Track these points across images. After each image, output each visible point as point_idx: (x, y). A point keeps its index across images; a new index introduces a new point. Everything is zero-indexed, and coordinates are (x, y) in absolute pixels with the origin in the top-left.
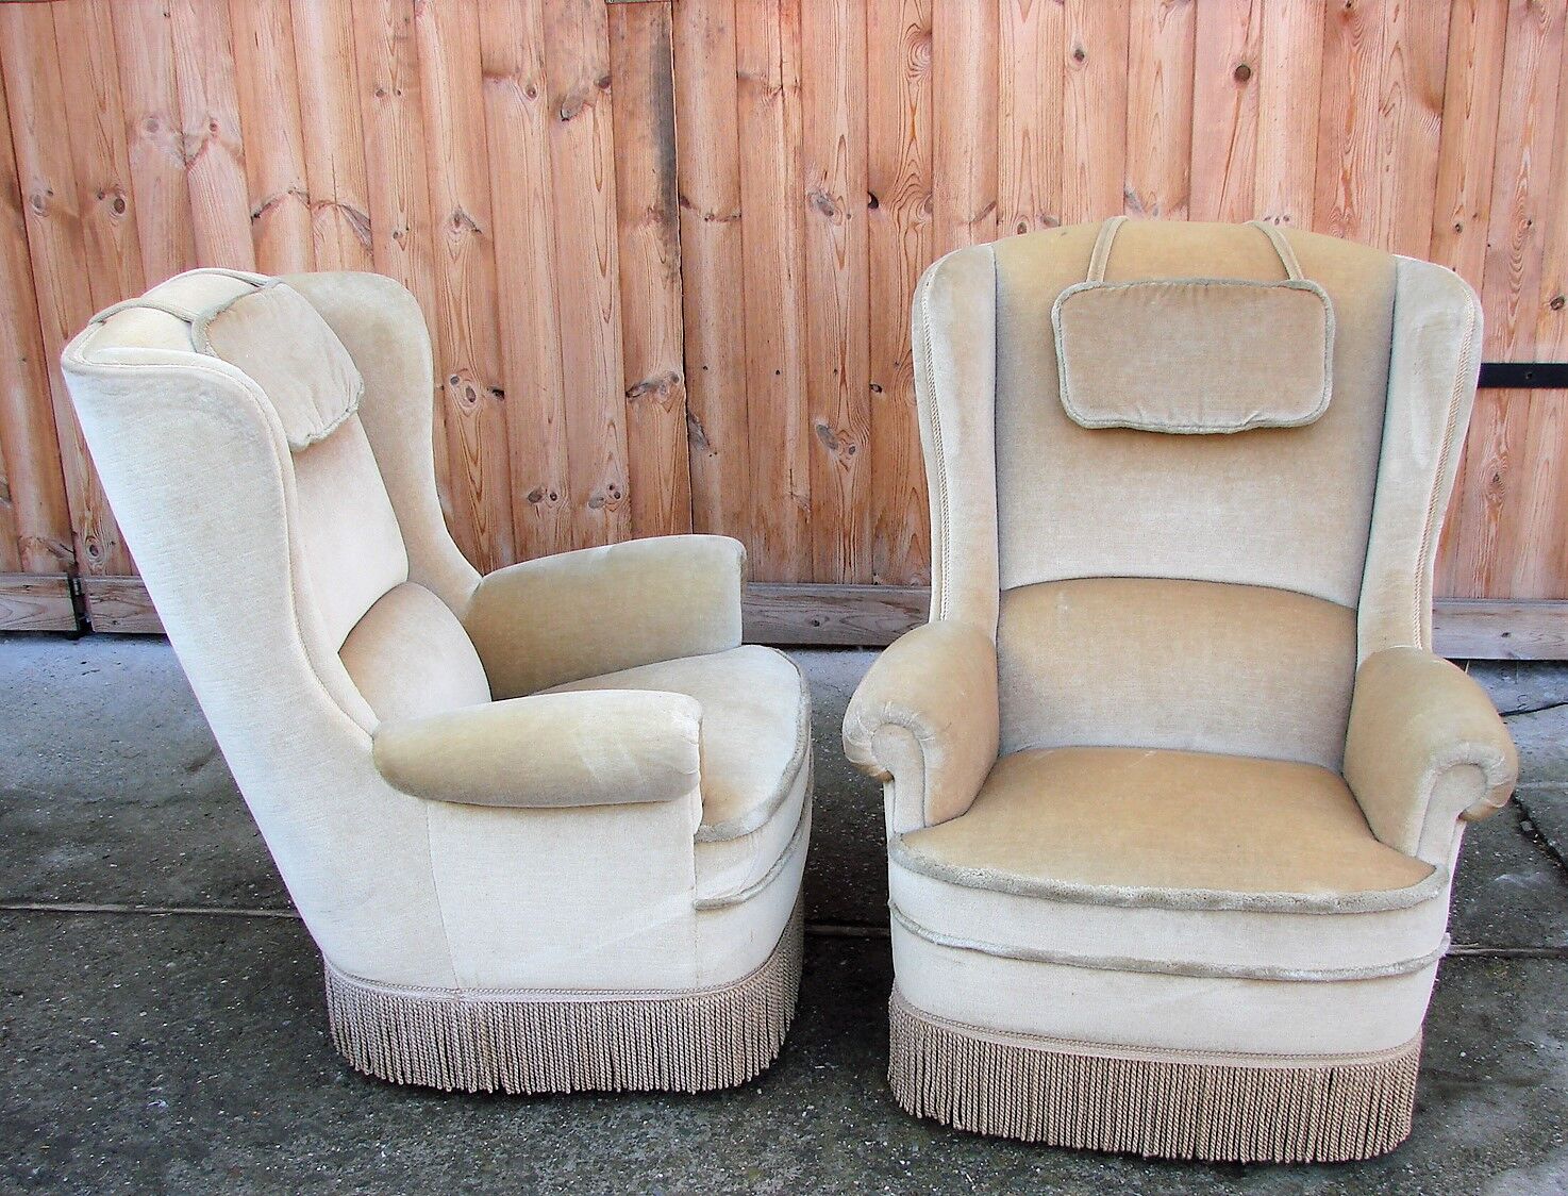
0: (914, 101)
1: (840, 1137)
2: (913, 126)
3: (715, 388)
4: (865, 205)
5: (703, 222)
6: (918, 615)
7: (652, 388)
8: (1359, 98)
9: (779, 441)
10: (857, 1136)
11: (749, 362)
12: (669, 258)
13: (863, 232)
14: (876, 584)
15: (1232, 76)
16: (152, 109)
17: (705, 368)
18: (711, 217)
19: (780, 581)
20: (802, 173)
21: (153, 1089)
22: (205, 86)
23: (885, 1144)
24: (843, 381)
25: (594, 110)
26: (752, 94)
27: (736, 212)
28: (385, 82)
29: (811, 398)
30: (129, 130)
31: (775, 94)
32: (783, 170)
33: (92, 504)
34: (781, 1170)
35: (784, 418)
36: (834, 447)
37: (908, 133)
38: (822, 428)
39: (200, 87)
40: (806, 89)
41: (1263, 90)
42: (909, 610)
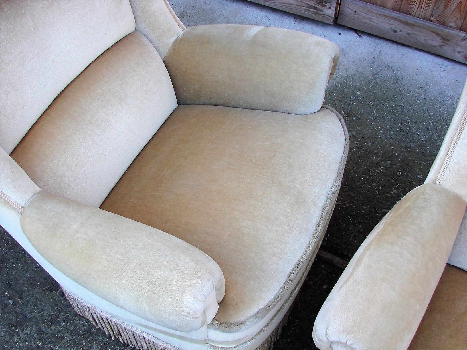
6: (447, 42)
14: (431, 21)
19: (383, 6)
42: (443, 39)
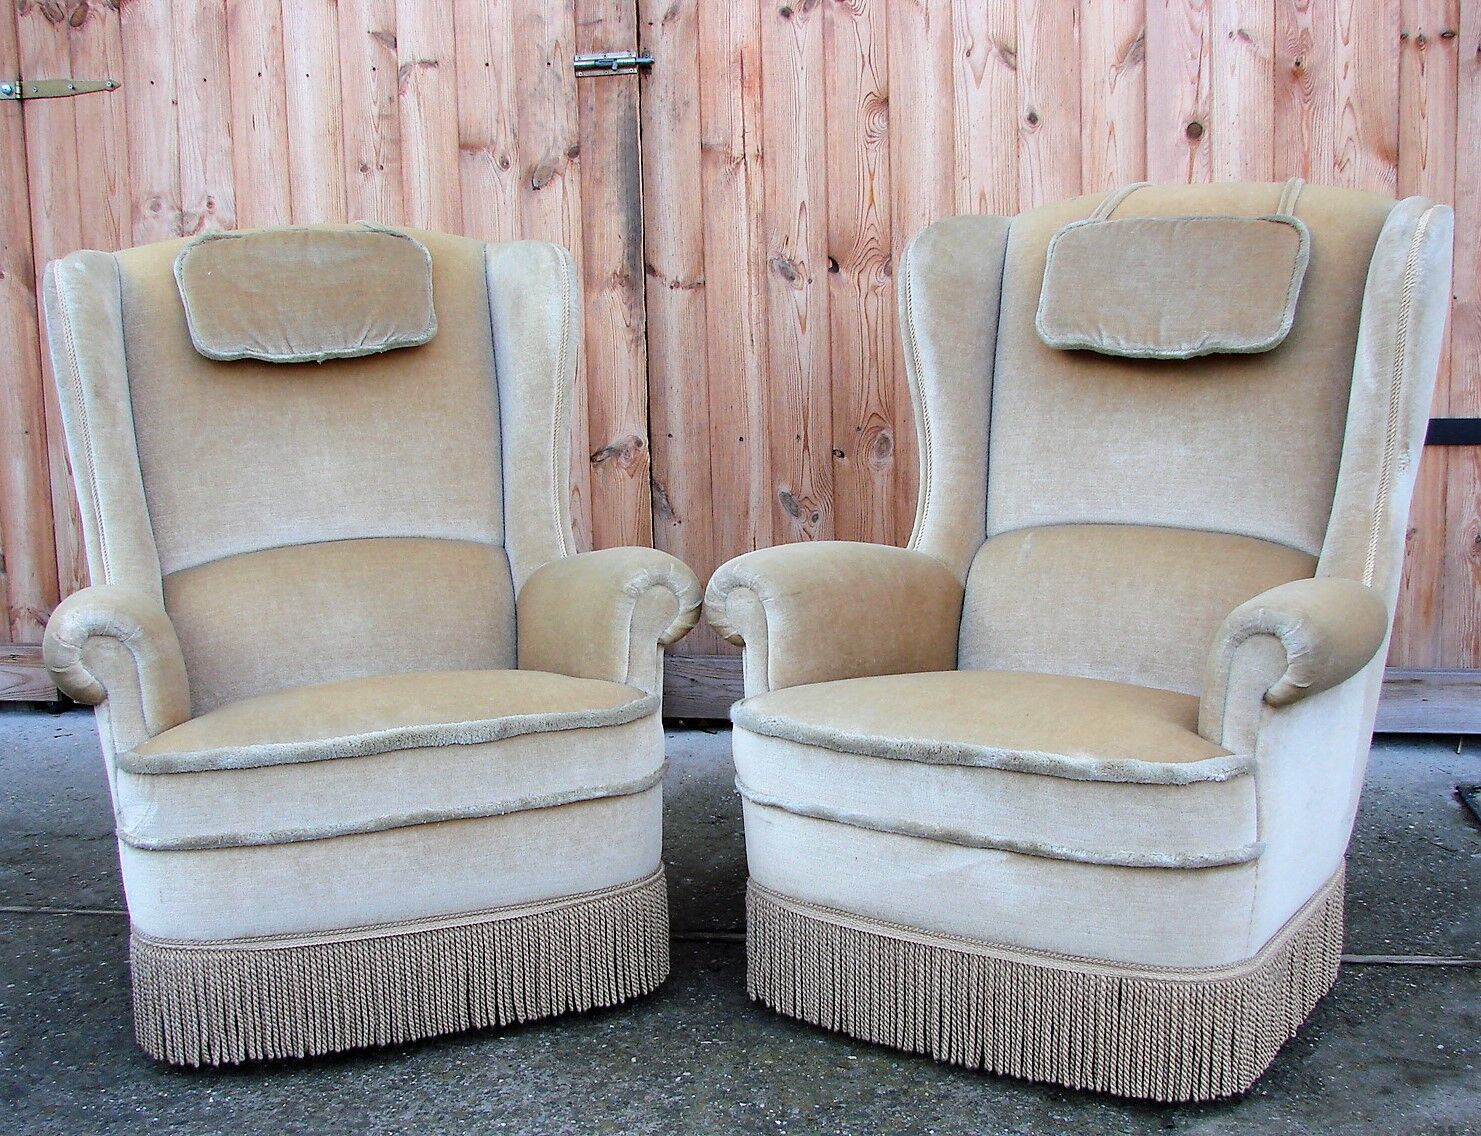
0: (872, 167)
1: (713, 1099)
2: (872, 190)
3: (679, 457)
4: (826, 269)
5: (668, 289)
7: (616, 452)
8: (1313, 155)
9: (742, 508)
10: (731, 1098)
11: (713, 426)
12: (634, 323)
13: (823, 296)
15: (1184, 133)
16: (156, 190)
17: (670, 435)
18: (676, 285)
20: (765, 240)
22: (205, 166)
23: (762, 1106)
24: (806, 447)
25: (563, 180)
26: (715, 164)
27: (700, 279)
28: (369, 157)
29: (774, 465)
30: (135, 209)
31: (738, 163)
32: (745, 237)
33: (80, 575)
34: (639, 1124)
35: (748, 486)
36: (797, 514)
37: (867, 198)
38: (784, 495)
39: (201, 168)
40: (767, 158)
41: (1215, 147)
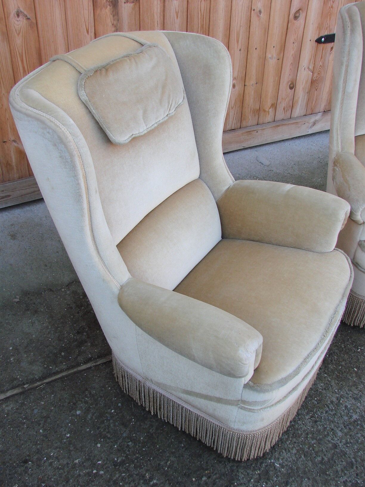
5: (124, 4)
18: (127, 1)
21: (152, 483)
